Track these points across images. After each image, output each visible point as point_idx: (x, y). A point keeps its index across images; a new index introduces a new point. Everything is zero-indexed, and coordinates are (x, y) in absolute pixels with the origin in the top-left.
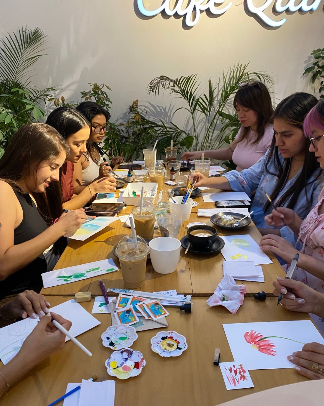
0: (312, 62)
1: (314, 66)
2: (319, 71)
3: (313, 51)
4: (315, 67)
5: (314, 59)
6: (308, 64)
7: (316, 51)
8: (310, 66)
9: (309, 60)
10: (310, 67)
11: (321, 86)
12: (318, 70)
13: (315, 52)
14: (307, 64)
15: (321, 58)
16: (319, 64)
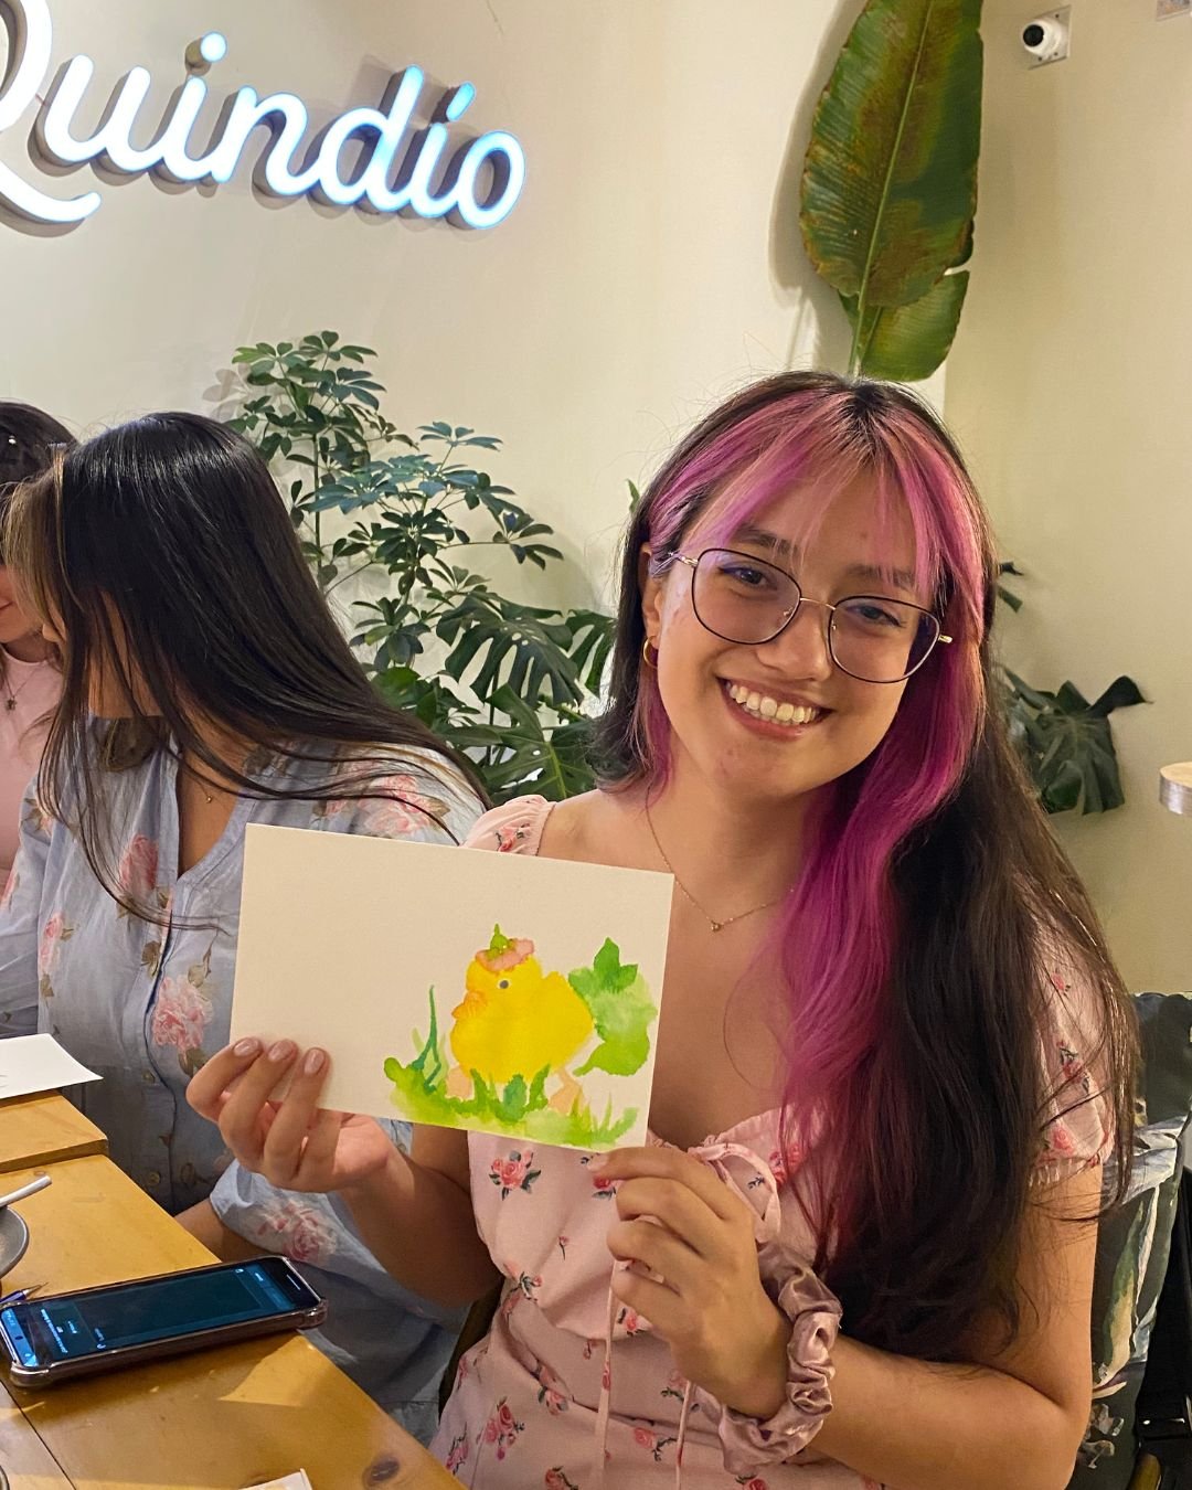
0: (237, 396)
1: (250, 414)
2: (277, 437)
3: (239, 349)
4: (257, 419)
5: (246, 386)
6: (221, 407)
7: (252, 350)
8: (231, 415)
9: (227, 388)
10: (235, 417)
11: (294, 500)
12: (269, 434)
13: (245, 355)
14: (218, 404)
15: (275, 384)
16: (271, 408)
